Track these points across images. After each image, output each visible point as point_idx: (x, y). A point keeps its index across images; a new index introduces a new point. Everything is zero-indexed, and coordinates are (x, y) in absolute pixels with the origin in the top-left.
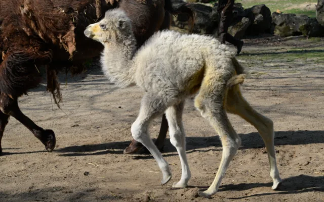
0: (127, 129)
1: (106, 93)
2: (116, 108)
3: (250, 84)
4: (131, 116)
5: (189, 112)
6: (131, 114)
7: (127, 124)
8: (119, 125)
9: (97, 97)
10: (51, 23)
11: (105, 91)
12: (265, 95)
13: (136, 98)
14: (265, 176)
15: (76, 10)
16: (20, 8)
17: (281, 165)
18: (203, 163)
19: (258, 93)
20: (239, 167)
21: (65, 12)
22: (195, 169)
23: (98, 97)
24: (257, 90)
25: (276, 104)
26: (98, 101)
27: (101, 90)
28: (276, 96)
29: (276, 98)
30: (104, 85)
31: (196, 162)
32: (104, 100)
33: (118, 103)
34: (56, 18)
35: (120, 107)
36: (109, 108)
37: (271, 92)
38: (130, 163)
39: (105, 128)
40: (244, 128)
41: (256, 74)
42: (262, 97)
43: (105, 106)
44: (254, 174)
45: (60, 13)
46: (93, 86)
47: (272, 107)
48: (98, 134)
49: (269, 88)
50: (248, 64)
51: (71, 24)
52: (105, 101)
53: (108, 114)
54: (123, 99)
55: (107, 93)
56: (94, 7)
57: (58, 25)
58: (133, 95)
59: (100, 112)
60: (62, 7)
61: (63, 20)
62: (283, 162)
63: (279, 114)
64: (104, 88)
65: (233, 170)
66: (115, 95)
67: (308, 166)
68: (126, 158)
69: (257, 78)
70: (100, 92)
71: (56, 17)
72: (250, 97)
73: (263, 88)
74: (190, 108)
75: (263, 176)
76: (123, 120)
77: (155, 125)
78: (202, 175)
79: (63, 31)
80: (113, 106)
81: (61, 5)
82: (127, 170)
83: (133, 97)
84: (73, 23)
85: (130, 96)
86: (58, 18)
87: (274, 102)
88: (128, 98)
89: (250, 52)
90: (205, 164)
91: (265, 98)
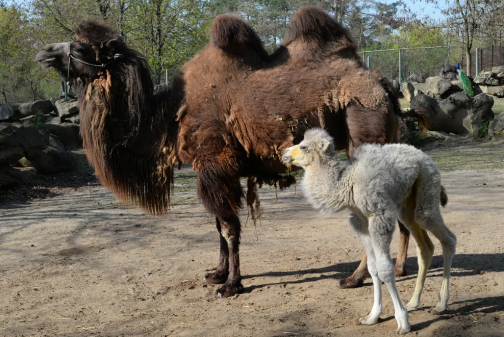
0: (38, 271)
1: (17, 229)
2: (27, 247)
3: (184, 211)
4: (45, 255)
5: (112, 247)
6: (45, 252)
7: (39, 264)
8: (30, 266)
9: (5, 236)
10: (264, 131)
11: (17, 228)
12: (199, 222)
13: (53, 234)
14: (189, 314)
15: (296, 119)
16: (226, 115)
17: (208, 301)
18: (121, 305)
19: (192, 220)
20: (162, 306)
21: (283, 120)
22: (112, 312)
23: (8, 235)
24: (191, 217)
25: (211, 232)
26: (7, 239)
27: (12, 226)
28: (211, 223)
29: (211, 225)
30: (16, 221)
31: (113, 304)
32: (15, 238)
33: (31, 241)
34: (271, 127)
35: (33, 246)
36: (19, 248)
37: (207, 218)
38: (38, 310)
39: (12, 271)
40: (172, 261)
41: (192, 199)
42: (196, 225)
43: (15, 244)
44: (176, 314)
45: (276, 120)
46: (3, 222)
47: (206, 236)
48: (3, 279)
49: (204, 215)
50: (184, 188)
51: (289, 134)
52: (16, 240)
53: (17, 254)
54: (37, 236)
55: (19, 229)
56: (317, 116)
57: (274, 135)
58: (49, 231)
59: (8, 252)
60: (280, 114)
61: (280, 128)
62: (210, 297)
63: (212, 243)
64: (16, 224)
65: (154, 310)
66: (28, 231)
67: (236, 299)
68: (33, 304)
69: (193, 204)
70: (10, 229)
71: (272, 125)
72: (182, 226)
73: (198, 215)
74: (114, 242)
75: (186, 314)
76: (35, 261)
77: (71, 264)
78: (119, 319)
79: (279, 141)
80: (24, 245)
81: (277, 112)
82: (33, 318)
83: (49, 233)
84: (292, 132)
85: (45, 232)
86: (274, 127)
87: (209, 230)
88: (43, 234)
89: (188, 175)
90: (123, 305)
91: (199, 225)
